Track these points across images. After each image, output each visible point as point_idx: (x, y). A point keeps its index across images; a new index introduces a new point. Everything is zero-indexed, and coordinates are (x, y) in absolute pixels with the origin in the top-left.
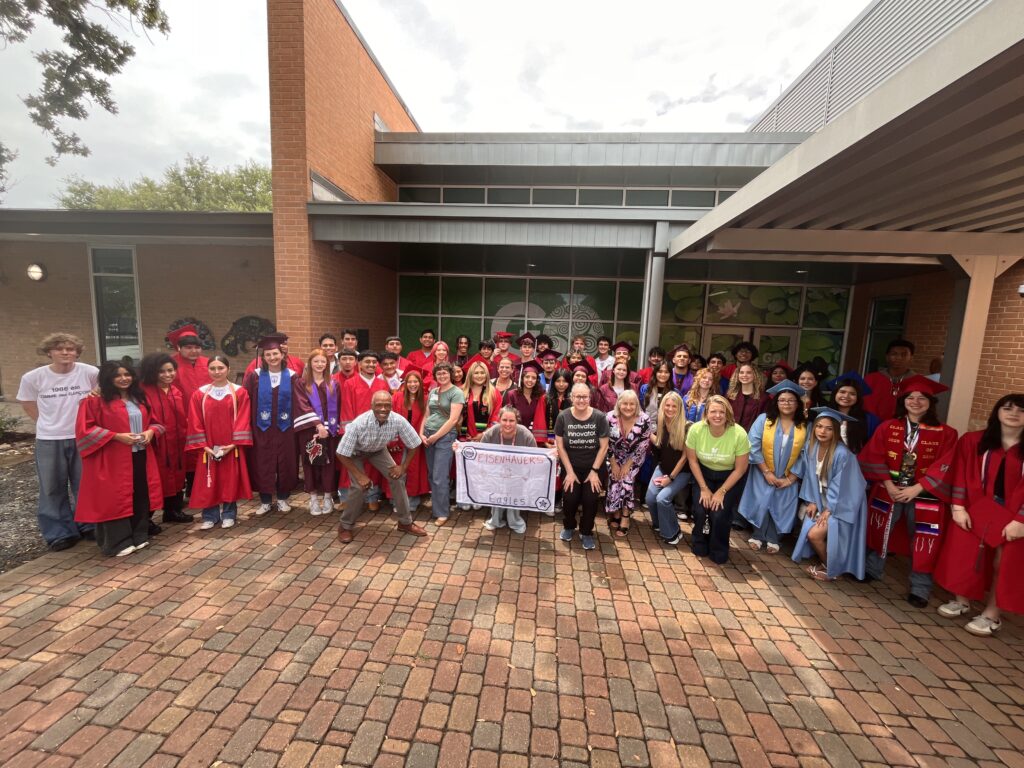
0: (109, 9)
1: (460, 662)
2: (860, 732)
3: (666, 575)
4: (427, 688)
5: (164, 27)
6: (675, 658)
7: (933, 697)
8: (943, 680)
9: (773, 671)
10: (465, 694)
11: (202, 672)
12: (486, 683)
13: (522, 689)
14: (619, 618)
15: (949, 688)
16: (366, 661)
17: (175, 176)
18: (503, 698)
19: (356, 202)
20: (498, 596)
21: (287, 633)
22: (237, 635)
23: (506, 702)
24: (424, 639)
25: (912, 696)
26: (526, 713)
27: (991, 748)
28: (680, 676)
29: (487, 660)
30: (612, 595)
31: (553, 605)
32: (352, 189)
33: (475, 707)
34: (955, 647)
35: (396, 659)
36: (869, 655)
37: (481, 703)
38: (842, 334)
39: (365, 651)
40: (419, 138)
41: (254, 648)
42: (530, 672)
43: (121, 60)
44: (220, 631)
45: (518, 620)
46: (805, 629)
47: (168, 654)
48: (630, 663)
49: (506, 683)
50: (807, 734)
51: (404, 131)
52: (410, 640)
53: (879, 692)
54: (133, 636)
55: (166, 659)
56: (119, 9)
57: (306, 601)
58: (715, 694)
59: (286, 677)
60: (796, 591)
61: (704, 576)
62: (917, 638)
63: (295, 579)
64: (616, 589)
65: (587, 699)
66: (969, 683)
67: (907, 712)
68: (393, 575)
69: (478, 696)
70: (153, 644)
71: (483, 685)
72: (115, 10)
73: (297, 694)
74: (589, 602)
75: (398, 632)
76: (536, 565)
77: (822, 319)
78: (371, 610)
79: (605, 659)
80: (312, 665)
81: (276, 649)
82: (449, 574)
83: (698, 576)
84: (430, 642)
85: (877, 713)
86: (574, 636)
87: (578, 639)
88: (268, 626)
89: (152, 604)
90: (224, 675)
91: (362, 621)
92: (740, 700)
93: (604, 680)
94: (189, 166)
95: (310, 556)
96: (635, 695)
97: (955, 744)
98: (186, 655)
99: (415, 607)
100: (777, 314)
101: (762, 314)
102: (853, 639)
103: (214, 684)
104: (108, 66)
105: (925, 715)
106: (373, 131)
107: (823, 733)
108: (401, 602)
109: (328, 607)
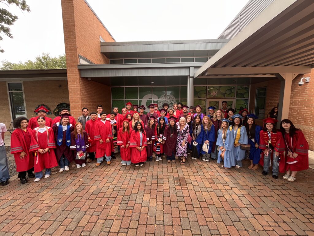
0: (9, 4)
1: (131, 216)
2: (263, 229)
3: (199, 179)
4: (119, 227)
5: (28, 10)
6: (202, 208)
7: (285, 214)
8: (287, 208)
9: (234, 210)
10: (132, 228)
11: (39, 229)
12: (139, 223)
13: (152, 224)
14: (184, 195)
15: (289, 211)
16: (98, 219)
17: (39, 59)
18: (145, 229)
19: (95, 64)
20: (144, 191)
21: (71, 211)
22: (53, 213)
23: (146, 230)
24: (119, 209)
25: (278, 215)
26: (153, 233)
27: (304, 231)
28: (204, 215)
29: (140, 215)
30: (182, 188)
31: (162, 193)
32: (94, 60)
33: (136, 233)
34: (289, 196)
35: (109, 218)
36: (263, 202)
37: (138, 231)
38: (248, 99)
39: (98, 215)
40: (115, 44)
41: (58, 218)
42: (154, 218)
43: (13, 20)
44: (47, 213)
45: (151, 199)
46: (243, 194)
47: (26, 223)
48: (188, 212)
49: (146, 223)
50: (246, 232)
51: (110, 42)
52: (114, 210)
53: (268, 214)
54: (14, 217)
55: (25, 225)
56: (12, 4)
57: (78, 199)
58: (216, 220)
59: (69, 228)
60: (240, 181)
61: (211, 179)
62: (278, 195)
63: (75, 191)
64: (183, 186)
65: (174, 226)
66: (295, 208)
67: (277, 221)
68: (109, 187)
69: (137, 229)
70: (21, 220)
71: (138, 224)
72: (11, 4)
73: (72, 234)
74: (174, 191)
75: (110, 207)
76: (157, 179)
77: (242, 95)
78: (101, 200)
79: (180, 211)
80: (79, 223)
81: (66, 218)
82: (128, 185)
83: (209, 179)
84: (121, 210)
85: (268, 222)
86: (169, 203)
87: (170, 204)
88: (64, 209)
89: (23, 205)
90: (46, 229)
91: (97, 204)
92: (224, 222)
93: (179, 218)
94: (43, 56)
95: (81, 182)
96: (190, 223)
97: (293, 231)
98: (33, 223)
99: (116, 198)
100: (228, 94)
101: (224, 94)
102: (258, 197)
103: (43, 233)
104: (9, 23)
105: (283, 221)
106: (100, 42)
107: (252, 231)
108: (111, 196)
109: (86, 200)
